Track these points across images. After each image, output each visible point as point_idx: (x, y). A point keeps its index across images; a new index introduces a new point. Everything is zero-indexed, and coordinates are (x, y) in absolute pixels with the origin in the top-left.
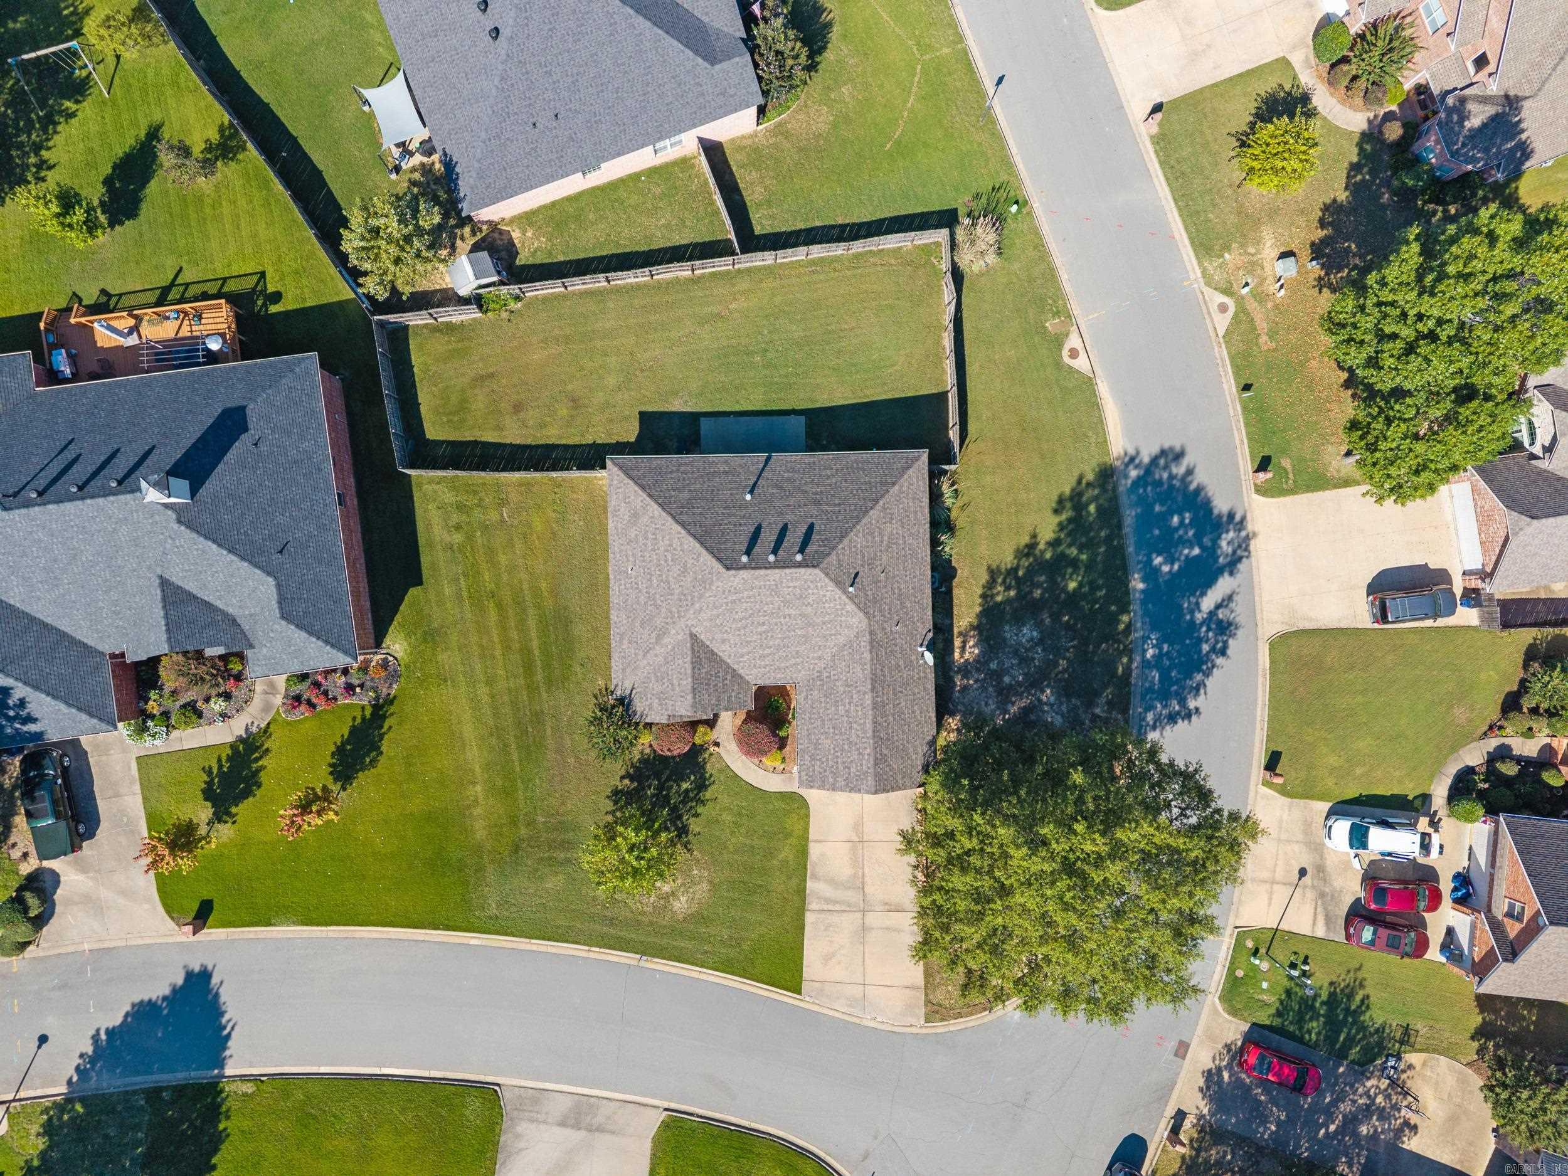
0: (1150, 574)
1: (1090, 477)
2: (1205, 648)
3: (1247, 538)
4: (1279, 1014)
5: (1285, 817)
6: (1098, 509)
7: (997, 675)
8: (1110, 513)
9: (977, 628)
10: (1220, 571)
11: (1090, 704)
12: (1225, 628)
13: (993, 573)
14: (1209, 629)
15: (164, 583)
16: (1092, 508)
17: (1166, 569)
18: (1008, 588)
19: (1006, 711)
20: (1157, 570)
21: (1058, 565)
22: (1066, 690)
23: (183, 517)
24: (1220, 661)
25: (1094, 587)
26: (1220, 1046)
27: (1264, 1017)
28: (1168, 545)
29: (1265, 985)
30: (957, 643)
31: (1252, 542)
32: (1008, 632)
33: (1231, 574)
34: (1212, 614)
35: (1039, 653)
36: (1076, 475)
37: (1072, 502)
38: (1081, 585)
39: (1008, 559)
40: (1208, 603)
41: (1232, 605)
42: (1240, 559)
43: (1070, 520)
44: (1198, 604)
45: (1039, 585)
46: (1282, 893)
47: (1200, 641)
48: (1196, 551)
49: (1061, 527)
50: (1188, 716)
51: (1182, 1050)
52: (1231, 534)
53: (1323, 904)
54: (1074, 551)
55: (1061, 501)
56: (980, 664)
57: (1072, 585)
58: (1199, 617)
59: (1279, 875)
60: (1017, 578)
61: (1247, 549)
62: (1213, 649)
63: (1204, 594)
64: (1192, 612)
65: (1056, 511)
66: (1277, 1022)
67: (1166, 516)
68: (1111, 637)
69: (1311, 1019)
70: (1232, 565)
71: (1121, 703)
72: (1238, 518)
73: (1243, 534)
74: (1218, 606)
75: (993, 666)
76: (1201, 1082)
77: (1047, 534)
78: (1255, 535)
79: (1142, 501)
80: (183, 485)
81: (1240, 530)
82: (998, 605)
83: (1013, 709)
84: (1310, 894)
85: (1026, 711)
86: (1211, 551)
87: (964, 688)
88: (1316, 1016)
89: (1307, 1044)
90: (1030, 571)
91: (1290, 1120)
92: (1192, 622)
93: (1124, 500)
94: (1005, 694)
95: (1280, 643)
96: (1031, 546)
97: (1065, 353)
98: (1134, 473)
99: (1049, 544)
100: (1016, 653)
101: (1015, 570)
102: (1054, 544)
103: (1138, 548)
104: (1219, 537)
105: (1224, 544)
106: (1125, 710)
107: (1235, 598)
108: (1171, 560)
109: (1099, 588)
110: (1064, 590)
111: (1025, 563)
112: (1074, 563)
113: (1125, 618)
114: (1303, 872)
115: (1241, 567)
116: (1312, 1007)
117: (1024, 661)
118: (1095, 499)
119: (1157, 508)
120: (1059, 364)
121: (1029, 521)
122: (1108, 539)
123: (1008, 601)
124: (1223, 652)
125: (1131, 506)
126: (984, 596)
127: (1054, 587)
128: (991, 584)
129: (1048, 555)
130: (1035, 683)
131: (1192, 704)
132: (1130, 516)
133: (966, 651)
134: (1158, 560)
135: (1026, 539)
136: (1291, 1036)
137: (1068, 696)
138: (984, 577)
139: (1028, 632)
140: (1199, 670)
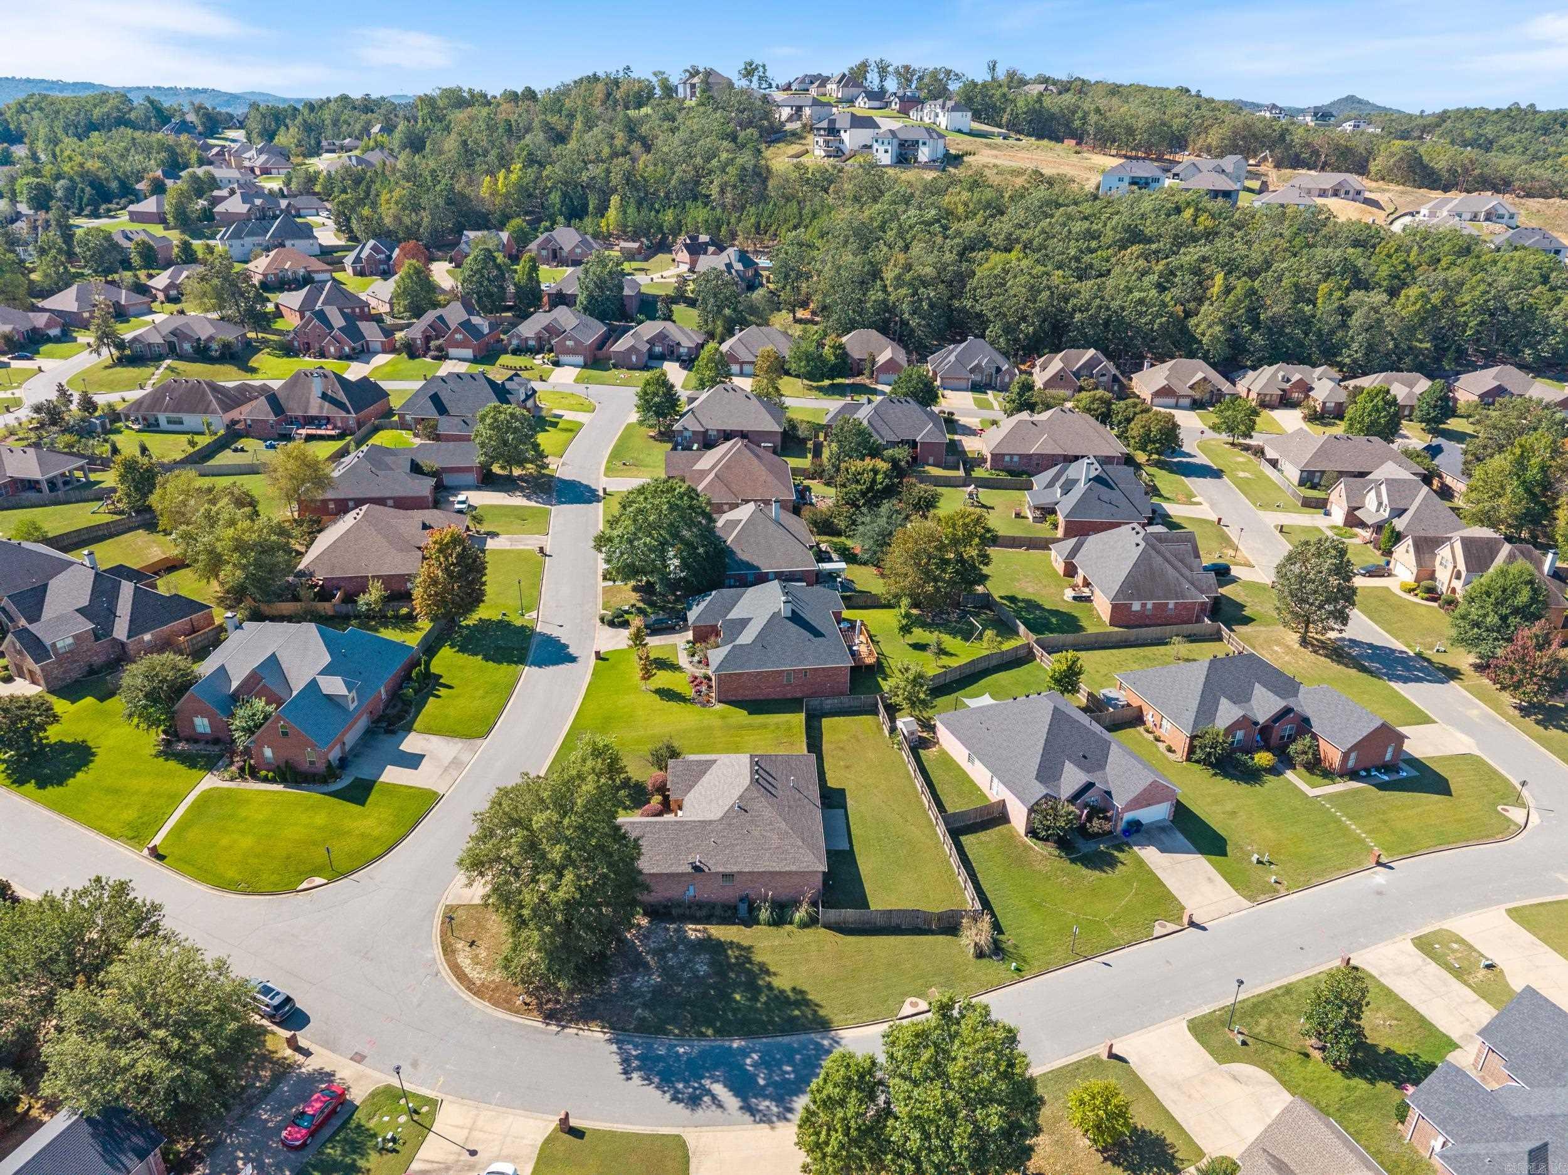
0: (744, 1053)
1: (822, 1012)
2: (680, 1086)
3: (770, 1122)
4: (359, 1126)
5: (525, 1141)
6: (797, 1017)
7: (674, 948)
8: (792, 1026)
9: (710, 938)
10: (745, 1099)
11: (645, 1005)
12: (694, 1101)
13: (749, 949)
14: (695, 1089)
15: (750, 619)
16: (797, 1012)
17: (748, 1061)
18: (736, 958)
19: (648, 953)
20: (748, 1055)
21: (752, 988)
22: (657, 991)
23: (775, 616)
24: (668, 1096)
25: (735, 1011)
26: (350, 1083)
27: (360, 1116)
28: (768, 1062)
29: (386, 1119)
30: (699, 927)
31: (766, 1126)
32: (704, 957)
33: (741, 1108)
34: (709, 1092)
35: (687, 975)
36: (823, 1003)
37: (801, 999)
38: (737, 1002)
39: (758, 958)
40: (718, 1089)
41: (714, 1107)
42: (753, 1115)
43: (787, 997)
44: (718, 1081)
45: (738, 976)
46: (459, 1136)
47: (686, 1082)
48: (762, 1082)
49: (782, 992)
50: (625, 1072)
51: (359, 1058)
52: (775, 1109)
53: (440, 1170)
54: (763, 999)
55: (802, 992)
56: (684, 939)
57: (738, 997)
58: (706, 1082)
59: (476, 1134)
60: (744, 964)
61: (761, 1121)
62: (677, 1091)
63: (725, 1086)
64: (711, 1077)
65: (794, 989)
66: (353, 1125)
67: (791, 1061)
68: (695, 1021)
69: (343, 1150)
70: (748, 1109)
71: (643, 1028)
72: (789, 1116)
73: (774, 1119)
74: (714, 1098)
75: (681, 947)
76: (327, 1069)
77: (776, 982)
78: (773, 1128)
79: (804, 1047)
80: (789, 615)
81: (778, 1117)
82: (725, 951)
83: (649, 958)
84: (451, 1158)
85: (646, 965)
86: (761, 1093)
87: (668, 929)
88: (345, 1154)
89: (324, 1144)
90: (749, 972)
91: (265, 1128)
92: (703, 1077)
93: (803, 1037)
94: (660, 953)
95: (680, 1144)
96: (768, 972)
97: (914, 999)
98: (826, 1042)
99: (770, 983)
100: (688, 961)
101: (751, 962)
102: (770, 987)
103: (766, 1044)
104: (772, 1100)
105: (767, 1103)
106: (636, 1030)
107: (719, 1110)
108: (755, 1065)
109: (734, 1015)
110: (734, 991)
111: (756, 969)
112: (755, 999)
113: (710, 1032)
114: (473, 1153)
115: (747, 1117)
116: (354, 1152)
117: (683, 967)
118: (804, 1016)
119: (798, 1057)
120: (907, 994)
121: (785, 971)
122: (771, 1022)
123: (727, 957)
124: (674, 1098)
125: (800, 1042)
126: (732, 943)
127: (736, 985)
128: (739, 947)
129: (760, 982)
130: (665, 971)
131: (635, 1075)
132: (792, 1040)
133: (693, 932)
134: (755, 1056)
135: (772, 970)
136: (336, 1133)
137: (653, 992)
138: (745, 943)
139: (703, 969)
140: (661, 1080)
